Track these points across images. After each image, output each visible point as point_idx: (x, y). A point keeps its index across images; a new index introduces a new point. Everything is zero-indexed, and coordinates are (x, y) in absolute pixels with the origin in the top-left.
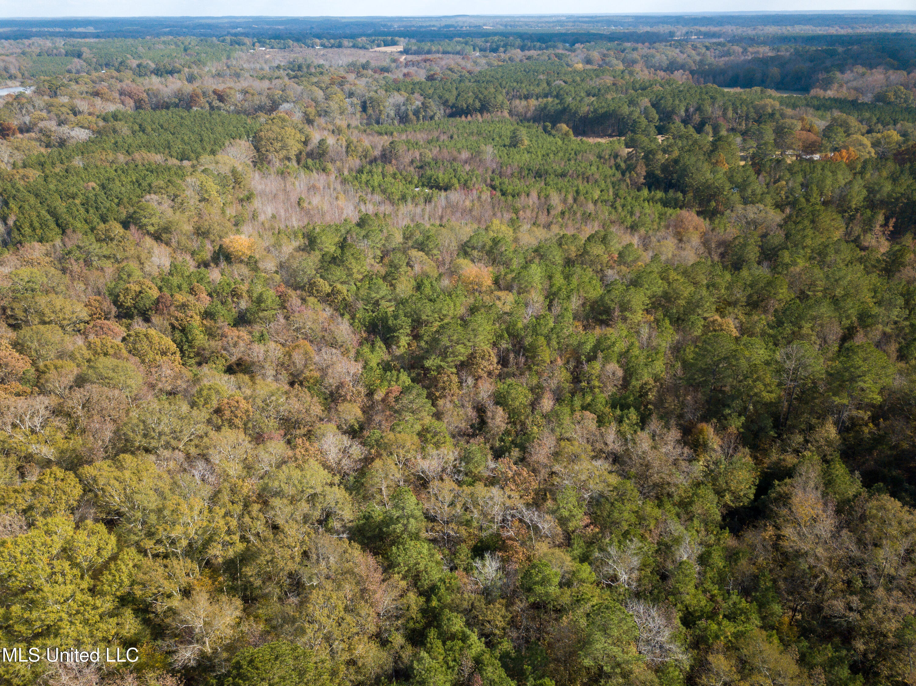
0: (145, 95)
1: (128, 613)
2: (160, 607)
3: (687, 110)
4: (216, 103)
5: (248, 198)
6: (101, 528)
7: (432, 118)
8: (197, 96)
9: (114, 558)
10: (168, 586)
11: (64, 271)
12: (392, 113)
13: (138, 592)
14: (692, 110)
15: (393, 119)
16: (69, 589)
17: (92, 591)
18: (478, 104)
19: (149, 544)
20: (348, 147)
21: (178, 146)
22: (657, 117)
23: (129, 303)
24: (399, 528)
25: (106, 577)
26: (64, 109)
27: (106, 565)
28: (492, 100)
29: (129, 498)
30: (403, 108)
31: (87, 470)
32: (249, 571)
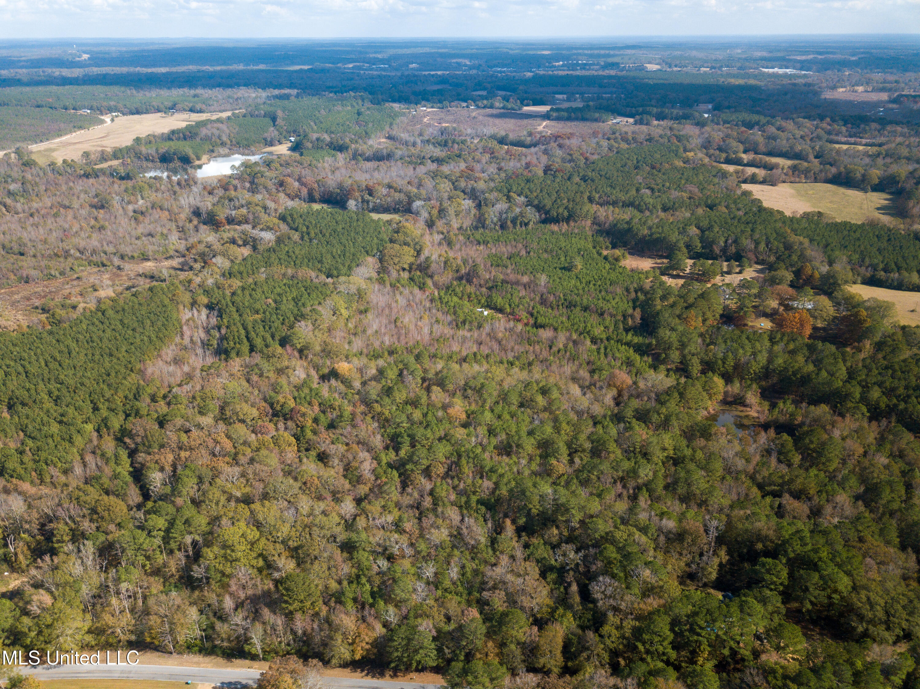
0: (316, 185)
1: (260, 559)
2: (270, 558)
3: (726, 242)
4: (367, 197)
5: (366, 311)
6: (255, 528)
7: (526, 224)
8: (353, 190)
9: (258, 540)
10: (274, 552)
11: (248, 381)
12: (495, 219)
13: (264, 552)
14: (730, 241)
15: (495, 224)
16: (244, 548)
17: (250, 550)
18: (566, 214)
19: (270, 537)
20: (445, 263)
21: (328, 261)
22: (700, 245)
23: (278, 408)
24: (358, 545)
25: (255, 546)
26: (258, 208)
27: (255, 542)
28: (578, 211)
29: (265, 519)
30: (504, 216)
31: (252, 506)
32: (300, 551)
